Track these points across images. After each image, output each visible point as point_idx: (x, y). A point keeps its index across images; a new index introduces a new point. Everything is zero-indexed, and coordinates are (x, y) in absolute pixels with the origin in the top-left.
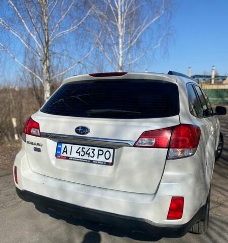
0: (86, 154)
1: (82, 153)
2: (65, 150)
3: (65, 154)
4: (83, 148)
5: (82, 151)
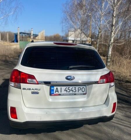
0: (71, 90)
1: (68, 91)
2: (57, 90)
3: (57, 93)
4: (68, 88)
5: (68, 89)
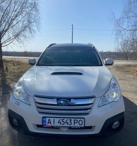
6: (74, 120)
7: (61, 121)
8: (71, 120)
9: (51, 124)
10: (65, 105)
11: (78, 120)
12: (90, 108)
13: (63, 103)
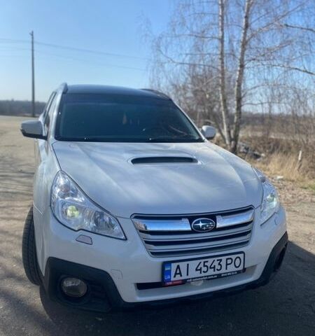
6: (227, 259)
7: (202, 265)
8: (221, 260)
9: (181, 276)
10: (208, 231)
11: (233, 257)
12: (250, 232)
13: (203, 226)
